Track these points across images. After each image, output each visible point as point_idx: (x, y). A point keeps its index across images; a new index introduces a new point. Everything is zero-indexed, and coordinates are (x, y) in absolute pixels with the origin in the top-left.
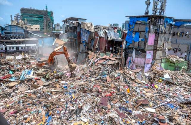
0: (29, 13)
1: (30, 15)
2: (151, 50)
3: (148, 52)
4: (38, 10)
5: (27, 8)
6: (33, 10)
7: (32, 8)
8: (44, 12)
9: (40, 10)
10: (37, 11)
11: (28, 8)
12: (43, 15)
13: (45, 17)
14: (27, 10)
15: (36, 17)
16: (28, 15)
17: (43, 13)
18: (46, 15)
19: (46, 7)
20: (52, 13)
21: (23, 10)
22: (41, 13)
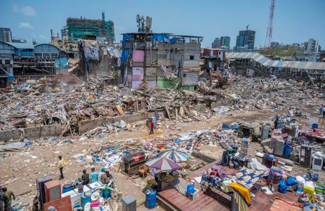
0: (78, 25)
1: (79, 28)
2: (140, 67)
3: (134, 68)
4: (91, 20)
5: (75, 18)
6: (84, 21)
7: (83, 18)
8: (100, 23)
9: (94, 20)
10: (89, 21)
11: (77, 19)
12: (98, 28)
13: (101, 30)
14: (75, 20)
15: (88, 31)
16: (77, 28)
17: (98, 24)
18: (102, 28)
19: (103, 14)
20: (111, 24)
21: (70, 21)
22: (95, 25)
